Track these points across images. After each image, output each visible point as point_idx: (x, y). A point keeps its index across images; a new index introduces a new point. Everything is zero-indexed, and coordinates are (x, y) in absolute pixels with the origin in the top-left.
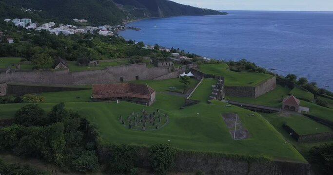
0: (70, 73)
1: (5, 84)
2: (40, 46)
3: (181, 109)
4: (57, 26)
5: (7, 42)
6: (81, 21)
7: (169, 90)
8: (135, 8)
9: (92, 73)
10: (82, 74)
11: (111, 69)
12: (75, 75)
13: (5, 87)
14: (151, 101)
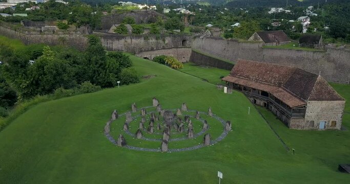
9: (294, 54)
12: (268, 54)
13: (188, 52)
14: (310, 120)
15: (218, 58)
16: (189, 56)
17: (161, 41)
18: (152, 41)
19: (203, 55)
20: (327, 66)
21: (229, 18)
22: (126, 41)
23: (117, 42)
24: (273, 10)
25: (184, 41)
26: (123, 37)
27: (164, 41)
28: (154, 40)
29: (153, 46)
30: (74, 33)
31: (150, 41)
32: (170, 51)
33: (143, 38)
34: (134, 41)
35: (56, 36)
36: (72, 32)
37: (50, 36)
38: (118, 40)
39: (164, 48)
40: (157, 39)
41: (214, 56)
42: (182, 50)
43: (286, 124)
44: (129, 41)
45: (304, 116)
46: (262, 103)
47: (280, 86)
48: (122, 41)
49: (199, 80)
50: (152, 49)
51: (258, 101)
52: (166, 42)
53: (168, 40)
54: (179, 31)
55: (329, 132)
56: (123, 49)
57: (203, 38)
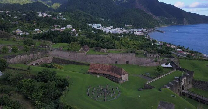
0: (86, 55)
2: (90, 38)
3: (139, 90)
4: (114, 28)
5: (75, 35)
6: (129, 26)
7: (144, 74)
8: (167, 18)
13: (51, 58)
14: (123, 80)
16: (52, 60)
18: (31, 55)
19: (60, 59)
22: (18, 58)
23: (13, 59)
25: (46, 53)
26: (16, 56)
27: (37, 54)
28: (32, 55)
29: (32, 58)
31: (30, 55)
32: (41, 59)
33: (26, 55)
34: (22, 57)
40: (33, 54)
42: (48, 58)
46: (106, 77)
47: (109, 71)
48: (16, 58)
53: (39, 53)
54: (34, 46)
55: (126, 82)
56: (17, 62)
57: (56, 51)
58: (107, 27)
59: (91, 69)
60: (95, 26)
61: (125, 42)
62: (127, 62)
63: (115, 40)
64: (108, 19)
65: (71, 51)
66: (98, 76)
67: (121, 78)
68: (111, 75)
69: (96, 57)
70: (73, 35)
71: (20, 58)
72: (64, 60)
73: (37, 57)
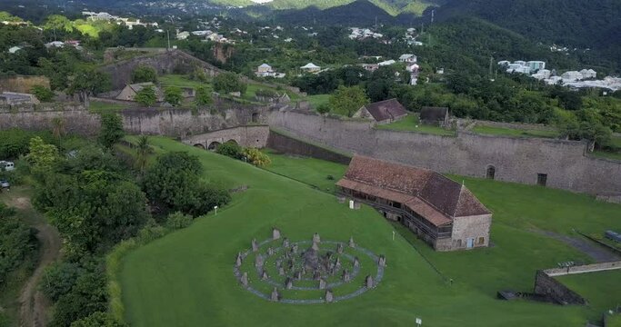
0: (374, 130)
1: (267, 129)
3: (500, 297)
4: (600, 77)
5: (409, 82)
7: (594, 236)
9: (417, 139)
10: (396, 137)
11: (468, 141)
12: (382, 137)
13: (266, 131)
14: (457, 239)
15: (311, 142)
16: (266, 139)
17: (219, 116)
18: (205, 116)
19: (288, 138)
20: (459, 154)
21: (296, 54)
22: (162, 119)
24: (356, 33)
25: (255, 114)
26: (157, 113)
27: (224, 115)
28: (208, 115)
29: (207, 124)
30: (73, 108)
31: (202, 116)
32: (234, 131)
33: (190, 113)
34: (176, 117)
35: (40, 114)
36: (69, 107)
37: (28, 115)
38: (150, 118)
39: (224, 128)
40: (212, 112)
41: (305, 140)
42: (254, 130)
43: (432, 246)
44: (167, 117)
45: (450, 235)
46: (395, 217)
47: (415, 196)
48: (157, 118)
49: (306, 187)
50: (206, 131)
51: (389, 215)
52: (227, 117)
53: (230, 114)
54: (238, 94)
55: (477, 250)
56: (159, 131)
57: (284, 112)
58: (570, 73)
59: (350, 177)
60: (520, 67)
61: (603, 114)
62: (542, 178)
63: (558, 106)
64: (585, 48)
65: (327, 114)
66: (352, 202)
67: (447, 230)
68: (412, 208)
69: (411, 143)
70: (401, 82)
71: (169, 120)
72: (300, 143)
73: (223, 124)
